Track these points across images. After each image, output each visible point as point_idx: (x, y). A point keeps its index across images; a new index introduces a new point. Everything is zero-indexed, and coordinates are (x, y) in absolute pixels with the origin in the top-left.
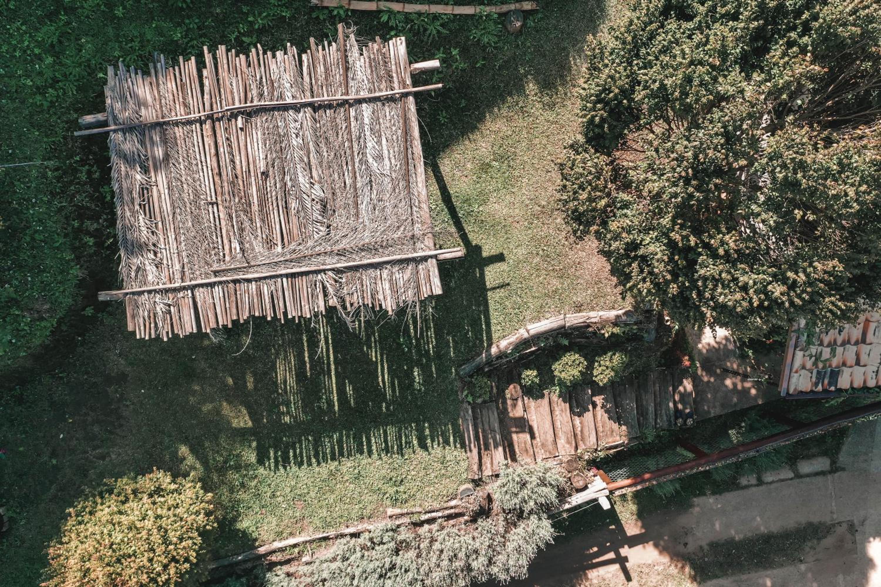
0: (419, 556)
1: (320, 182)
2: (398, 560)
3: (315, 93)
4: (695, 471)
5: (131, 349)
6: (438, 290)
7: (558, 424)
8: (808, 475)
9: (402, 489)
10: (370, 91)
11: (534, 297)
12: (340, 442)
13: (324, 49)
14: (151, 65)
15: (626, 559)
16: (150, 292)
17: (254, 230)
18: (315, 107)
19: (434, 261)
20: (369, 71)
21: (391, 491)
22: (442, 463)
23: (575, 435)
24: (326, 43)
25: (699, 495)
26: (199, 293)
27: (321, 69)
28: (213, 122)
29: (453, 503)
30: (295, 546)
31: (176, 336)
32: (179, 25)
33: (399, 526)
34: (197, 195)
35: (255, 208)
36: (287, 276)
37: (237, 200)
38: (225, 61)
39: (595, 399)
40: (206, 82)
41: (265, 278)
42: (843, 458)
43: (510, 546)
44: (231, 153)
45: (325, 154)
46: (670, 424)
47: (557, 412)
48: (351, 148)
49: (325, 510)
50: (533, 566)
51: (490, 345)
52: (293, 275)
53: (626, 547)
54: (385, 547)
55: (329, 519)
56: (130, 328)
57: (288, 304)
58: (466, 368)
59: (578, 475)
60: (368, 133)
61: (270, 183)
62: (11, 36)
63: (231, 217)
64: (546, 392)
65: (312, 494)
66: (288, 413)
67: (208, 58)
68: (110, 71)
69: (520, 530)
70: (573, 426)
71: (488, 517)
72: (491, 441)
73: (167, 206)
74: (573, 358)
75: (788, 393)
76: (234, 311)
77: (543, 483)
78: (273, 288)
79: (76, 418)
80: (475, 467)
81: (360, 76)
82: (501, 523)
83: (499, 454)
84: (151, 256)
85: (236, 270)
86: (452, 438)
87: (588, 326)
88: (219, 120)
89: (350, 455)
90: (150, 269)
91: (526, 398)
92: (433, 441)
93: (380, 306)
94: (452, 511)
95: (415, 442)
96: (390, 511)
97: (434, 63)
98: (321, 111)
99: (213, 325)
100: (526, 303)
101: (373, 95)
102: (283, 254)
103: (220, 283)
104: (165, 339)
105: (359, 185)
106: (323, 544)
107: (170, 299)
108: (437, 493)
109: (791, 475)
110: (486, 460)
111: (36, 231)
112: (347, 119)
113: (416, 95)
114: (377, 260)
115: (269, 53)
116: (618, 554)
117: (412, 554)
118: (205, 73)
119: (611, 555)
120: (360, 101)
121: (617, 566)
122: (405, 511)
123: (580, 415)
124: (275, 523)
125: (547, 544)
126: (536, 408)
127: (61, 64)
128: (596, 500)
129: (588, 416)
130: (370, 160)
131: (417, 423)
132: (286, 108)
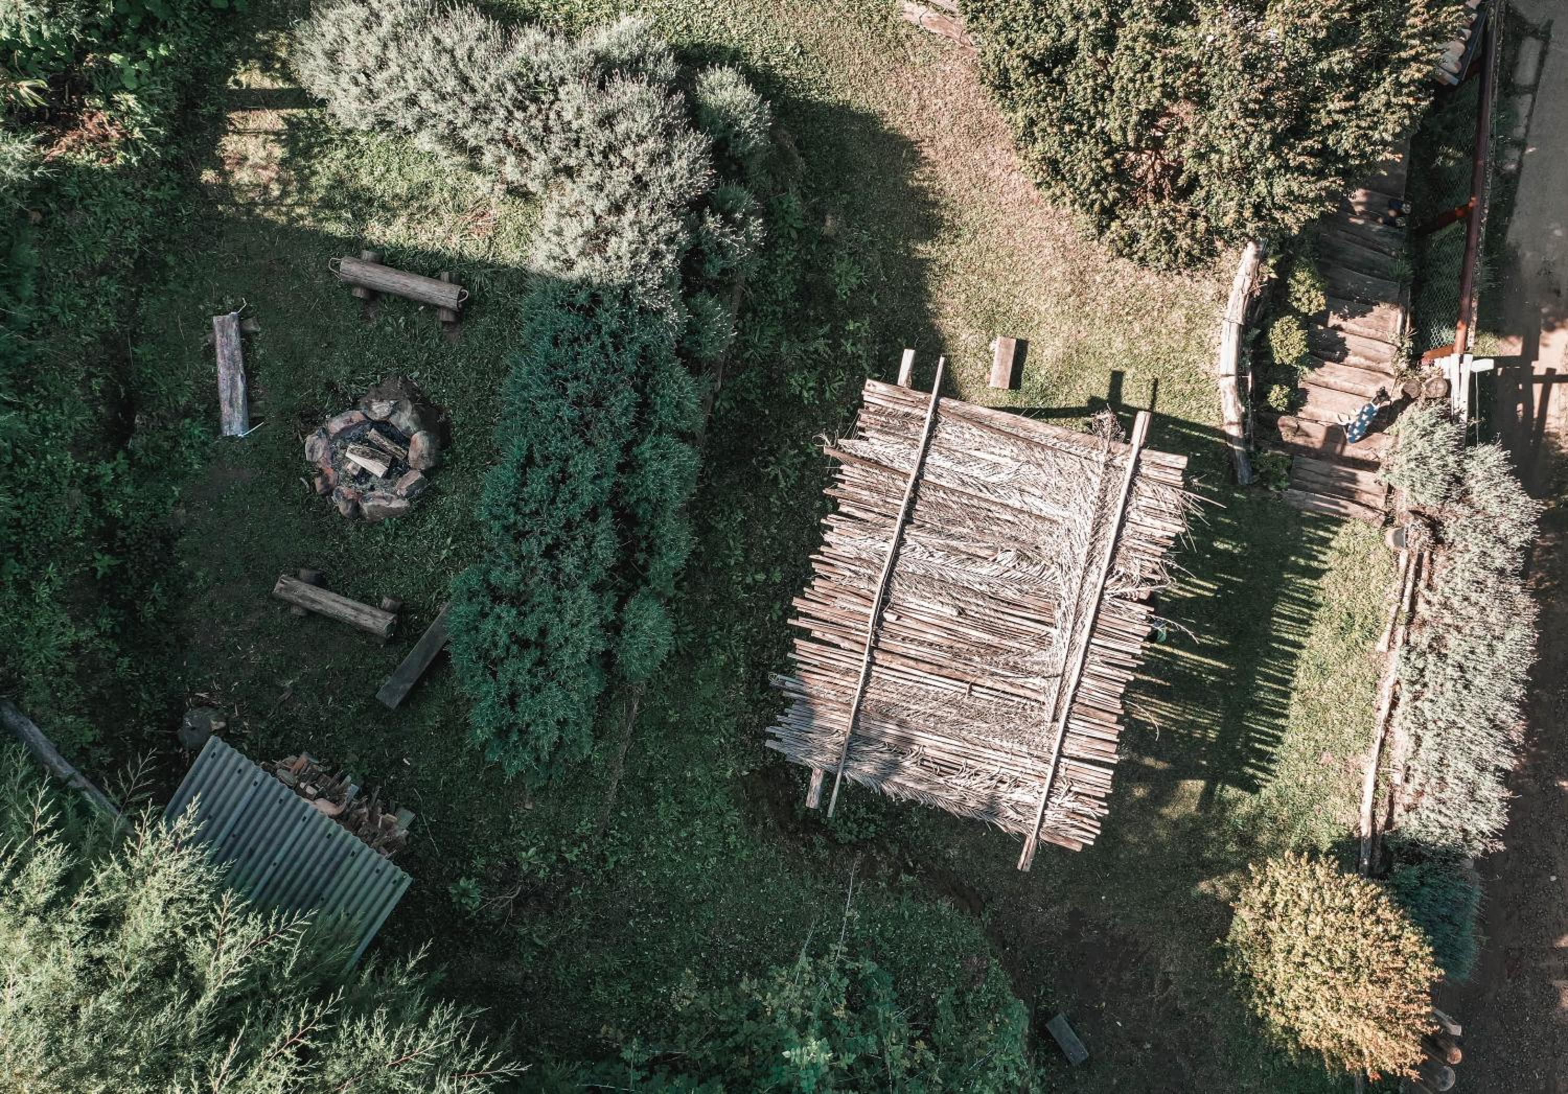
0: (1458, 629)
1: (996, 550)
2: (1454, 657)
3: (890, 513)
4: (1483, 230)
5: (1043, 891)
6: (1182, 461)
7: (1348, 385)
8: (1538, 74)
9: (1359, 620)
10: (914, 446)
11: (1184, 350)
12: (1268, 678)
13: (843, 481)
14: (785, 694)
15: (1551, 371)
16: (1046, 807)
17: (1022, 653)
18: (908, 520)
19: (1144, 451)
20: (891, 438)
21: (1356, 635)
22: (1347, 555)
23: (1368, 368)
24: (838, 476)
25: (1504, 234)
26: (1071, 748)
27: (865, 495)
28: (877, 648)
29: (1403, 562)
30: (1376, 785)
31: (1107, 798)
32: (708, 652)
33: (1407, 642)
34: (950, 703)
35: (995, 640)
36: (1091, 636)
37: (977, 659)
38: (814, 605)
39: (1330, 324)
40: (829, 637)
41: (1083, 663)
42: (1535, 17)
43: (1494, 508)
44: (921, 643)
45: (965, 531)
46: (1399, 237)
47: (1331, 380)
48: (971, 497)
49: (1347, 730)
50: (1530, 489)
51: (1224, 435)
52: (1093, 629)
53: (1534, 364)
54: (1431, 667)
55: (1361, 729)
56: (1077, 848)
57: (1124, 648)
58: (1243, 473)
59: (1428, 386)
60: (961, 469)
61: (971, 610)
62: (655, 857)
63: (993, 674)
64: (1301, 385)
65: (1320, 736)
66: (1205, 729)
67: (802, 623)
68: (769, 744)
69: (1477, 488)
70: (1355, 366)
71: (1441, 523)
72: (1345, 484)
73: (953, 745)
74: (1278, 331)
75: (1455, 75)
76: (1106, 715)
77: (1427, 434)
78: (1097, 658)
79: (1103, 996)
80: (1370, 514)
81: (891, 452)
82: (1458, 508)
83: (1365, 478)
84: (1003, 787)
85: (1060, 693)
86: (1321, 533)
87: (1251, 295)
88: (877, 641)
89: (1290, 672)
90: (1019, 795)
91: (1300, 414)
92: (1315, 558)
93: (1169, 538)
94: (1412, 567)
95: (1307, 581)
96: (1382, 645)
97: (908, 356)
98: (915, 515)
99: (1112, 748)
100: (1188, 363)
101: (921, 444)
102: (1063, 629)
103: (1068, 718)
104: (1107, 812)
105: (1018, 505)
106: (1387, 749)
107: (1063, 787)
108: (1381, 577)
109: (1528, 98)
110: (1365, 498)
111: (881, 934)
112: (936, 487)
113: (940, 395)
114: (1116, 520)
115: (823, 549)
116: (1539, 379)
117: (1452, 640)
118: (817, 634)
119: (1537, 389)
120: (922, 464)
121: (1555, 386)
122: (1389, 627)
123: (1345, 352)
124: (1338, 800)
125: (1509, 461)
126: (1317, 406)
127: (706, 813)
128: (1472, 375)
129: (1351, 342)
130: (994, 479)
131: (1284, 567)
132: (896, 555)
